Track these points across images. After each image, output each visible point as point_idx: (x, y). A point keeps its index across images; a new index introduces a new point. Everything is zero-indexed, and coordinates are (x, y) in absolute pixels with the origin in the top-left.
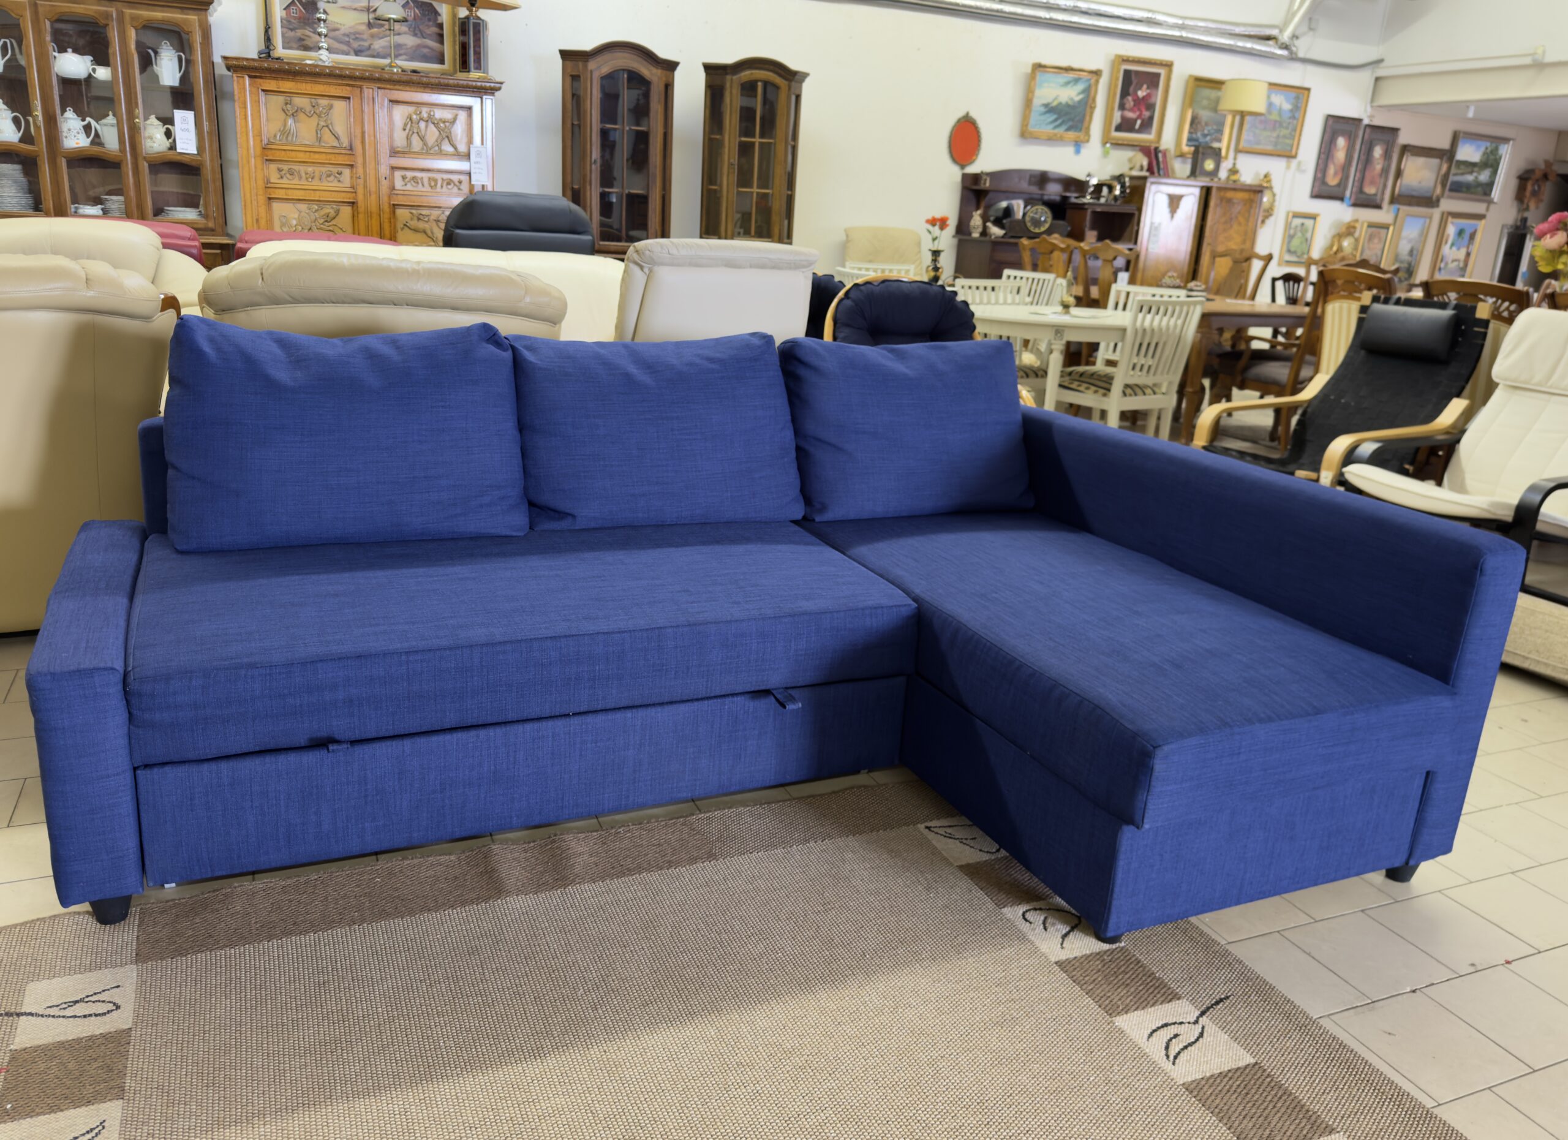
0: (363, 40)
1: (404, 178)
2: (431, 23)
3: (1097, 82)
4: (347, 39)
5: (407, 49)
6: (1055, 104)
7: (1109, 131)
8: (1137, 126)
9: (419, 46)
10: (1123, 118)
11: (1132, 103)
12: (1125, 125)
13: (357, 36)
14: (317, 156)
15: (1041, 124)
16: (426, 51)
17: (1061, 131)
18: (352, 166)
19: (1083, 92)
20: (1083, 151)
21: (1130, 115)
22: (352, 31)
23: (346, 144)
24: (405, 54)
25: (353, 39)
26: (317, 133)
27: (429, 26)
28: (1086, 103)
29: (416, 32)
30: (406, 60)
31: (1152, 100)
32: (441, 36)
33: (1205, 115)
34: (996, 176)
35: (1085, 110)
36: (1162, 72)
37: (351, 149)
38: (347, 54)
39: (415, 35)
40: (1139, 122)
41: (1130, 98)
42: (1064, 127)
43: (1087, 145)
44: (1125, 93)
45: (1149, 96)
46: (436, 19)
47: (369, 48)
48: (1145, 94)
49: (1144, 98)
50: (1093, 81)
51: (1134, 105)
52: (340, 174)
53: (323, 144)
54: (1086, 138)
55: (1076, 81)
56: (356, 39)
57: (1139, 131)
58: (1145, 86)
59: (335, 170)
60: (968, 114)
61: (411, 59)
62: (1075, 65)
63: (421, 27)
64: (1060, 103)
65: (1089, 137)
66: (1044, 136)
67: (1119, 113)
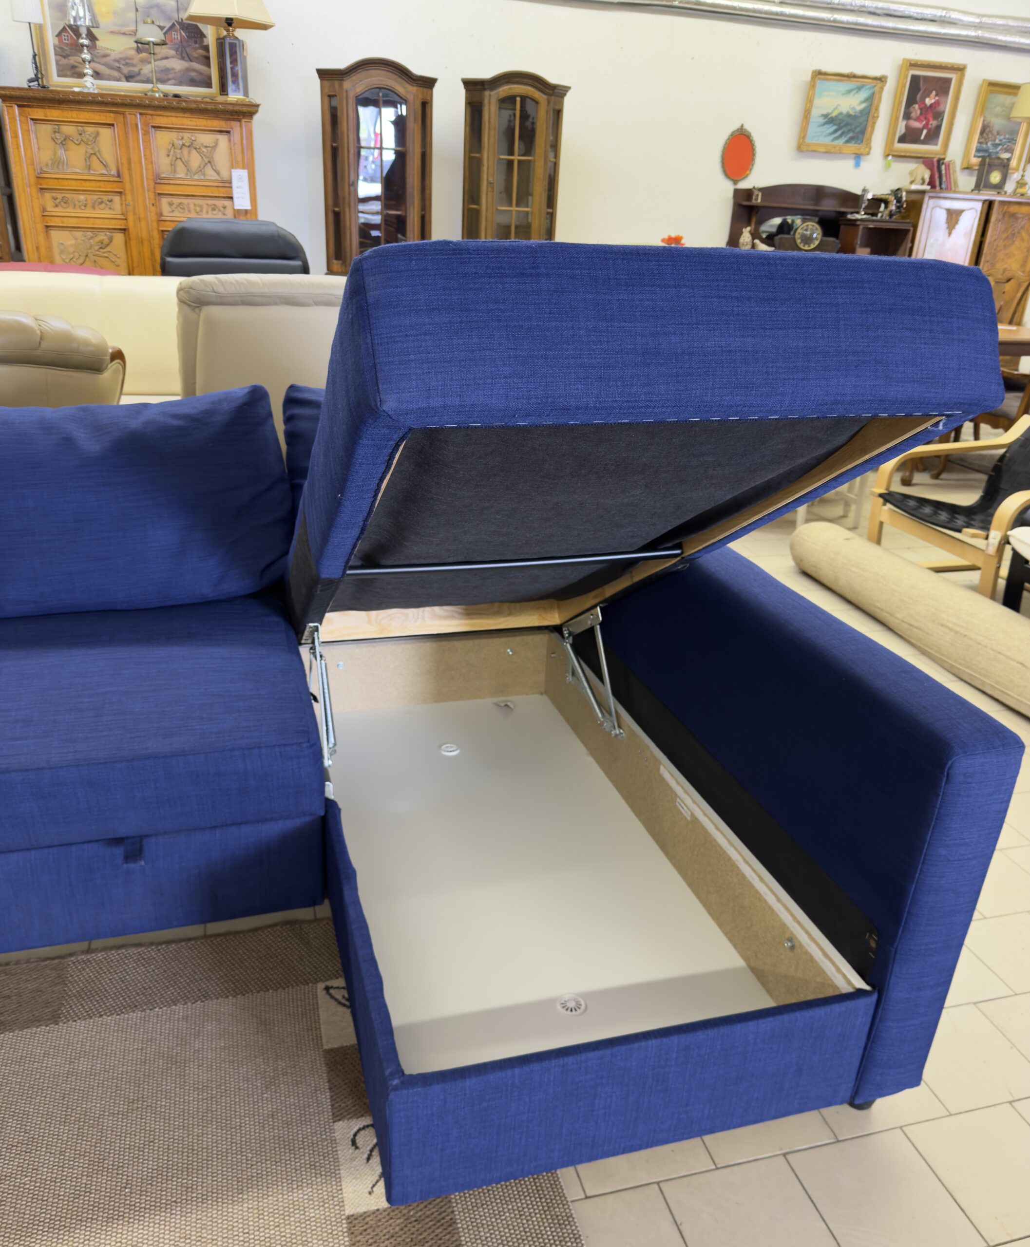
0: (133, 65)
1: (171, 204)
2: (197, 46)
3: (882, 89)
4: (117, 65)
5: (175, 73)
6: (834, 115)
7: (893, 143)
8: (922, 137)
9: (188, 70)
10: (907, 127)
11: (919, 112)
12: (909, 136)
13: (127, 61)
14: (88, 184)
15: (820, 135)
16: (194, 74)
17: (840, 143)
18: (120, 193)
19: (866, 101)
20: (864, 164)
21: (916, 125)
22: (122, 56)
23: (114, 172)
24: (174, 79)
25: (123, 65)
26: (86, 161)
27: (195, 49)
28: (869, 113)
29: (183, 55)
30: (175, 85)
31: (941, 108)
32: (208, 58)
33: (997, 123)
34: (767, 191)
35: (867, 120)
36: (954, 76)
37: (119, 176)
38: (118, 80)
39: (183, 58)
40: (925, 132)
41: (916, 106)
42: (844, 139)
43: (868, 157)
44: (911, 101)
45: (937, 103)
46: (203, 41)
47: (139, 74)
48: (933, 101)
49: (931, 105)
50: (877, 89)
51: (921, 114)
52: (111, 201)
53: (92, 172)
54: (867, 150)
55: (859, 89)
56: (127, 64)
57: (924, 142)
58: (934, 93)
59: (105, 198)
60: (742, 126)
61: (180, 83)
62: (859, 72)
63: (188, 49)
64: (841, 113)
65: (870, 148)
66: (823, 150)
67: (904, 123)
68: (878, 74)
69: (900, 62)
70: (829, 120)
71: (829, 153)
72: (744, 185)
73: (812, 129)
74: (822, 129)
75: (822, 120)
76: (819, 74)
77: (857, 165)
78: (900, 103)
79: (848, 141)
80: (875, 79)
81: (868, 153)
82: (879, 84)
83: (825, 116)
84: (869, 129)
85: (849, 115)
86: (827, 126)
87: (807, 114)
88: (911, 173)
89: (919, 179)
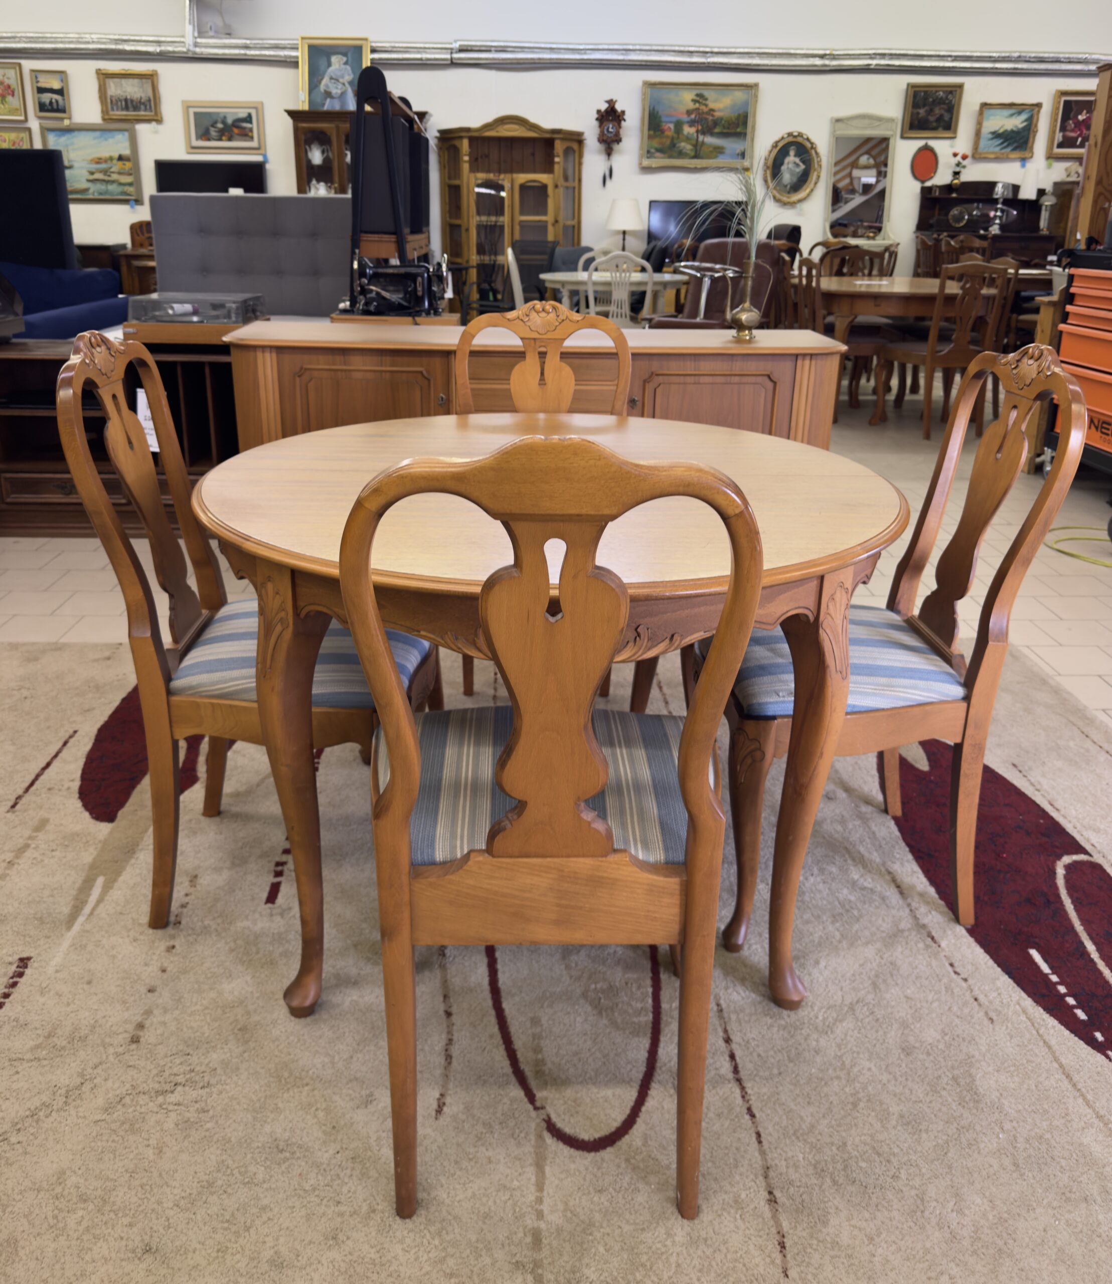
3: (1039, 112)
8: (1078, 143)
10: (1064, 137)
11: (1073, 126)
12: (1066, 143)
15: (990, 146)
17: (1007, 151)
19: (1026, 120)
20: (1028, 165)
21: (1073, 135)
28: (1029, 129)
35: (1028, 134)
40: (1080, 139)
41: (1071, 122)
42: (1010, 148)
43: (1031, 160)
44: (1065, 118)
45: (1089, 119)
48: (1084, 117)
49: (1084, 120)
50: (1035, 112)
51: (1075, 127)
54: (1031, 155)
55: (1020, 113)
57: (1080, 148)
58: (1085, 112)
60: (926, 144)
62: (1018, 102)
64: (1006, 131)
65: (1033, 153)
66: (992, 156)
67: (1061, 134)
68: (1034, 101)
69: (1054, 92)
70: (996, 135)
71: (998, 159)
73: (983, 143)
74: (990, 142)
75: (990, 136)
76: (985, 106)
77: (1023, 166)
79: (1014, 149)
80: (1033, 105)
81: (1031, 157)
82: (1037, 109)
83: (993, 133)
84: (1031, 140)
85: (1012, 131)
86: (995, 140)
87: (978, 134)
88: (1066, 170)
89: (1074, 175)
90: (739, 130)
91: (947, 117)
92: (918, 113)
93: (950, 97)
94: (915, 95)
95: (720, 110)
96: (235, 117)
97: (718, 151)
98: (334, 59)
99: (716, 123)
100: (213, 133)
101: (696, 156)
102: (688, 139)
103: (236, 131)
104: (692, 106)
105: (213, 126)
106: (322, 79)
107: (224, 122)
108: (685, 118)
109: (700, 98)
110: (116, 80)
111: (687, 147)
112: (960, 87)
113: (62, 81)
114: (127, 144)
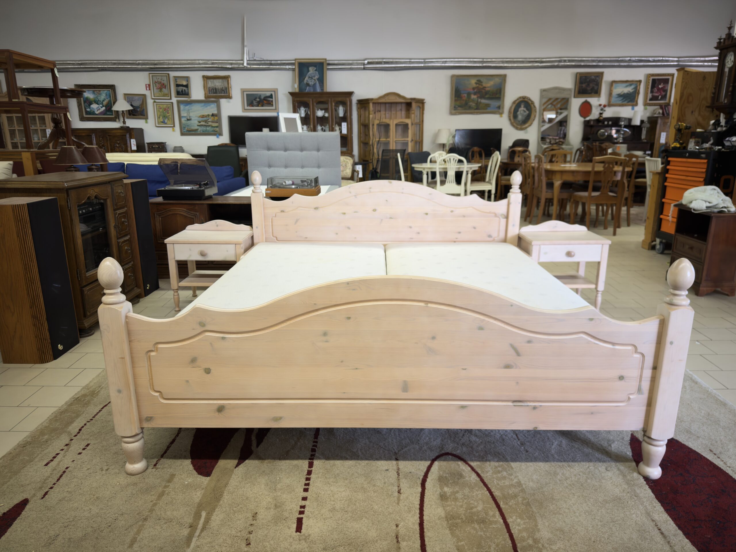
3: (640, 84)
6: (622, 93)
10: (653, 96)
11: (656, 90)
12: (654, 98)
17: (625, 103)
19: (634, 88)
20: (635, 108)
21: (657, 94)
28: (636, 92)
31: (666, 88)
35: (635, 95)
40: (660, 97)
41: (655, 89)
42: (626, 101)
44: (653, 86)
45: (664, 87)
48: (662, 86)
49: (662, 88)
50: (638, 84)
55: (631, 85)
57: (660, 100)
58: (662, 84)
60: (586, 100)
62: (630, 80)
64: (624, 93)
65: (637, 103)
66: (618, 104)
67: (651, 95)
68: (638, 79)
69: (647, 75)
70: (619, 95)
72: (588, 119)
73: (613, 99)
74: (617, 99)
75: (617, 96)
76: (613, 82)
77: (633, 109)
78: (648, 88)
79: (628, 102)
80: (637, 81)
81: (637, 105)
84: (637, 97)
85: (627, 94)
86: (619, 98)
87: (610, 94)
88: (653, 110)
89: (657, 113)
90: (497, 96)
91: (596, 88)
92: (582, 86)
93: (597, 78)
94: (581, 78)
95: (488, 87)
96: (265, 96)
97: (487, 106)
98: (310, 69)
99: (487, 93)
100: (255, 103)
101: (477, 109)
102: (473, 101)
103: (265, 102)
104: (475, 85)
105: (254, 100)
106: (305, 77)
107: (260, 98)
108: (472, 91)
109: (479, 82)
110: (212, 80)
111: (473, 104)
112: (602, 73)
113: (187, 81)
114: (216, 109)
